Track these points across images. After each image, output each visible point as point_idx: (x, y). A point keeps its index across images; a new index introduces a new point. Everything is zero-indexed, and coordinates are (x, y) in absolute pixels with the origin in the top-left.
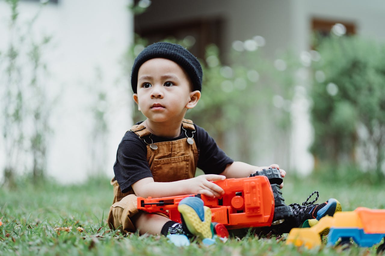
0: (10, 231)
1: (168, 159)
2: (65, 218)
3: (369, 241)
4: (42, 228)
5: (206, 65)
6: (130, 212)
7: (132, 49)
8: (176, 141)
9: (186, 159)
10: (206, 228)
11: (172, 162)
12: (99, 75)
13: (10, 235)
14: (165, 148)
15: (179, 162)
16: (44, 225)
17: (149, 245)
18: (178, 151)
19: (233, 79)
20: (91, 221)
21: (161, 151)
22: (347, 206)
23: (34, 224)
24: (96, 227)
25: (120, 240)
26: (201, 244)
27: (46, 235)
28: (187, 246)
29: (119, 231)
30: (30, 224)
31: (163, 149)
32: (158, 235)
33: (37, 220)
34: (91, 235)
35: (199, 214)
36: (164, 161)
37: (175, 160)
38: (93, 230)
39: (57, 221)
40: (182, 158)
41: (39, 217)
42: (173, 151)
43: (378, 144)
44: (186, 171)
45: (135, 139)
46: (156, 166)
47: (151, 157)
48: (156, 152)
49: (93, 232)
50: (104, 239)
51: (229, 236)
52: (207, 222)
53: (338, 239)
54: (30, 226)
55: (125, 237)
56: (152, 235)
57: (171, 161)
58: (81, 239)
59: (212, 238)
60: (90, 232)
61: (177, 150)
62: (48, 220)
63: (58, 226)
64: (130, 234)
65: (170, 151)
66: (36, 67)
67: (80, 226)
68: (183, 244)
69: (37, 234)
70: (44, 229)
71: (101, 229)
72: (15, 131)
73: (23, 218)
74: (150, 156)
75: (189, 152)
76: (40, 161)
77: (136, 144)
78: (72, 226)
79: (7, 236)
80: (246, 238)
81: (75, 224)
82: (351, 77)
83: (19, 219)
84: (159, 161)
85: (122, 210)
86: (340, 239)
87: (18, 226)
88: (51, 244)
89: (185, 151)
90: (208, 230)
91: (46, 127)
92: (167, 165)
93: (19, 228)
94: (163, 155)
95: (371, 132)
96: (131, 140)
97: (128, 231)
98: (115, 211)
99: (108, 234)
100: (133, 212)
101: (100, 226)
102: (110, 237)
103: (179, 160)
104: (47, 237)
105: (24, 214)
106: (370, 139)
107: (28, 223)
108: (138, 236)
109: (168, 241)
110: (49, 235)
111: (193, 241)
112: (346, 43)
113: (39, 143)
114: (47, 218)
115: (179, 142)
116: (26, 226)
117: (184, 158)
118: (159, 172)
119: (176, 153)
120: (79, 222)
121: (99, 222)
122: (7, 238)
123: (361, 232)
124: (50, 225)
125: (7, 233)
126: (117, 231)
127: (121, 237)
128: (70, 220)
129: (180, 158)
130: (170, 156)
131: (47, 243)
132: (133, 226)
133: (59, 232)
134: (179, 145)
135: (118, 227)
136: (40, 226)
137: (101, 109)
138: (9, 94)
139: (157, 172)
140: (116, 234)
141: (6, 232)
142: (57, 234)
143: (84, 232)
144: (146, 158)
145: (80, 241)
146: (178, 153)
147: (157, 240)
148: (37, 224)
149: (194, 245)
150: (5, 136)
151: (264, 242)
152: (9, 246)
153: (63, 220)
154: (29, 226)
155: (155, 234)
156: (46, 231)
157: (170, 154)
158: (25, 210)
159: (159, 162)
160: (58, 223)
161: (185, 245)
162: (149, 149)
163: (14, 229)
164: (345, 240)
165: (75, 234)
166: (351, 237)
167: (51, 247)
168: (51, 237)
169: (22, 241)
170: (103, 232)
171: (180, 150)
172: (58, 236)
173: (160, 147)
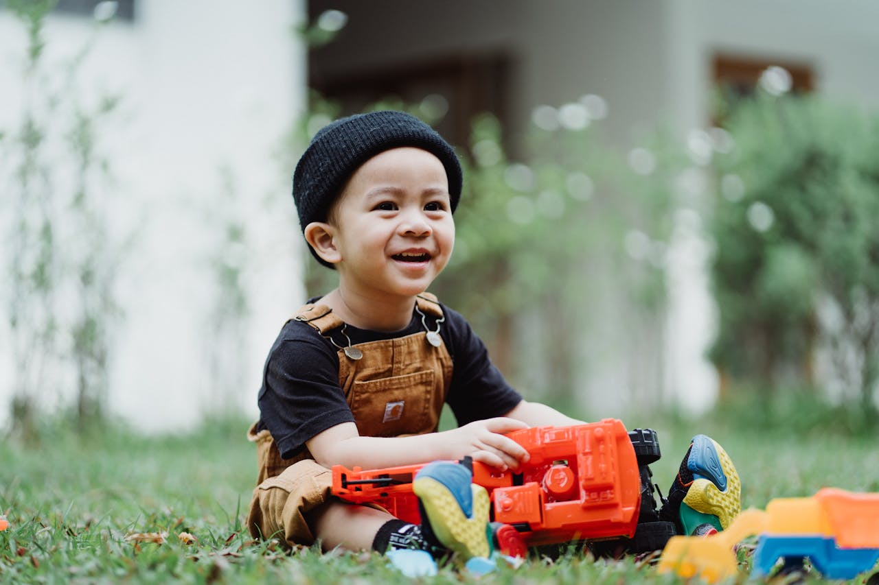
0: (26, 542)
1: (385, 381)
2: (150, 512)
3: (849, 565)
4: (99, 535)
5: (473, 162)
6: (304, 499)
7: (304, 125)
8: (401, 339)
9: (424, 381)
10: (477, 534)
11: (395, 387)
12: (229, 183)
13: (28, 551)
14: (378, 355)
15: (409, 387)
16: (105, 529)
17: (343, 574)
18: (407, 363)
19: (533, 194)
20: (212, 519)
21: (370, 362)
22: (795, 485)
23: (81, 525)
24: (223, 531)
25: (277, 563)
26: (462, 572)
27: (110, 551)
28: (432, 577)
29: (275, 541)
30: (72, 526)
31: (374, 358)
32: (364, 550)
33: (87, 517)
34: (211, 551)
35: (460, 500)
36: (376, 386)
37: (400, 383)
38: (216, 540)
39: (134, 520)
40: (417, 378)
41: (91, 510)
42: (397, 363)
43: (865, 343)
44: (425, 408)
45: (312, 337)
46: (357, 396)
47: (349, 378)
48: (359, 365)
49: (215, 544)
50: (241, 560)
51: (527, 554)
52: (480, 520)
53: (777, 560)
54: (73, 530)
55: (289, 555)
56: (350, 549)
57: (393, 385)
58: (188, 560)
59: (490, 557)
60: (210, 545)
61: (405, 360)
62: (112, 517)
63: (136, 530)
64: (299, 549)
65: (390, 361)
66: (85, 165)
67: (187, 530)
68: (422, 571)
69: (88, 549)
70: (104, 539)
71: (235, 537)
72: (36, 311)
73: (56, 511)
74: (346, 375)
75: (432, 363)
76: (92, 380)
77: (314, 348)
78: (168, 529)
79: (20, 553)
80: (567, 559)
81: (174, 526)
82: (803, 189)
83: (46, 514)
84: (364, 384)
85: (286, 494)
86: (781, 562)
87: (45, 531)
88: (120, 572)
89: (422, 361)
90: (480, 539)
91: (108, 303)
92: (381, 394)
93: (47, 534)
94: (373, 372)
95: (849, 315)
96: (303, 339)
97: (296, 543)
98: (268, 497)
99: (250, 548)
100: (313, 501)
101: (233, 531)
102: (254, 556)
103: (410, 381)
104: (112, 555)
105: (58, 502)
106: (846, 330)
107: (67, 523)
108: (318, 553)
109: (388, 566)
110: (116, 550)
111: (444, 565)
112: (792, 110)
113: (92, 339)
114: (109, 512)
115: (408, 342)
116: (64, 530)
117: (422, 378)
118: (366, 410)
119: (403, 367)
120: (183, 521)
121: (228, 521)
122: (19, 558)
123: (829, 544)
124: (118, 527)
125: (20, 547)
126: (271, 542)
127: (279, 556)
128: (164, 517)
129: (412, 379)
130: (389, 373)
131: (110, 569)
132: (309, 532)
133: (139, 545)
134: (409, 347)
135: (273, 533)
136: (95, 530)
137: (232, 263)
138: (23, 228)
139: (361, 409)
140: (268, 549)
141: (18, 543)
142: (134, 549)
143: (195, 543)
144: (338, 379)
145: (186, 565)
146: (407, 365)
147: (363, 562)
148: (88, 525)
149: (447, 573)
150: (14, 323)
151: (606, 566)
152: (24, 576)
153: (148, 516)
154: (70, 530)
155: (357, 549)
156: (109, 542)
157: (390, 368)
158: (59, 493)
159: (366, 387)
160: (135, 523)
161: (426, 575)
162: (342, 359)
163: (35, 537)
164: (793, 563)
165: (174, 548)
166: (806, 556)
167: (121, 578)
168: (121, 557)
169: (54, 564)
170: (239, 544)
171: (411, 359)
172: (136, 553)
173: (367, 352)
